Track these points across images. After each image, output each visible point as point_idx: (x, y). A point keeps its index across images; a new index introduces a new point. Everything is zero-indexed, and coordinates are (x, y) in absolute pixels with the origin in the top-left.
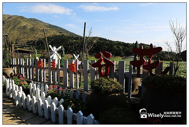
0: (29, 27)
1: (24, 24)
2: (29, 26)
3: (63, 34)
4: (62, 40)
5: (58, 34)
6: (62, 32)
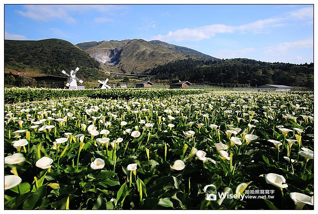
0: (148, 52)
1: (143, 48)
2: (149, 50)
3: (190, 57)
4: (186, 66)
5: (183, 58)
6: (190, 55)
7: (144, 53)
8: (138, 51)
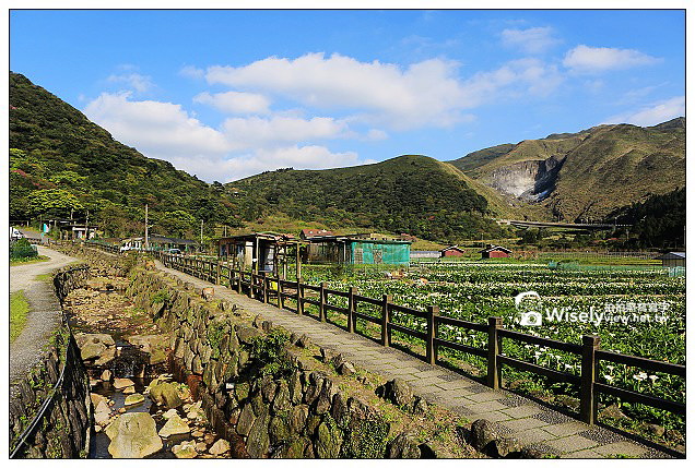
0: (638, 159)
2: (642, 153)
7: (623, 162)
8: (609, 158)
